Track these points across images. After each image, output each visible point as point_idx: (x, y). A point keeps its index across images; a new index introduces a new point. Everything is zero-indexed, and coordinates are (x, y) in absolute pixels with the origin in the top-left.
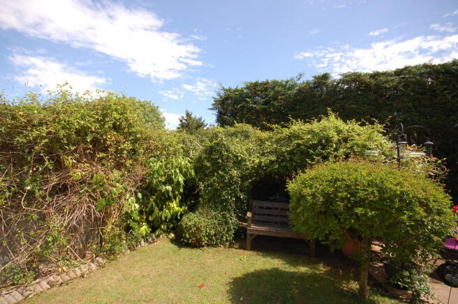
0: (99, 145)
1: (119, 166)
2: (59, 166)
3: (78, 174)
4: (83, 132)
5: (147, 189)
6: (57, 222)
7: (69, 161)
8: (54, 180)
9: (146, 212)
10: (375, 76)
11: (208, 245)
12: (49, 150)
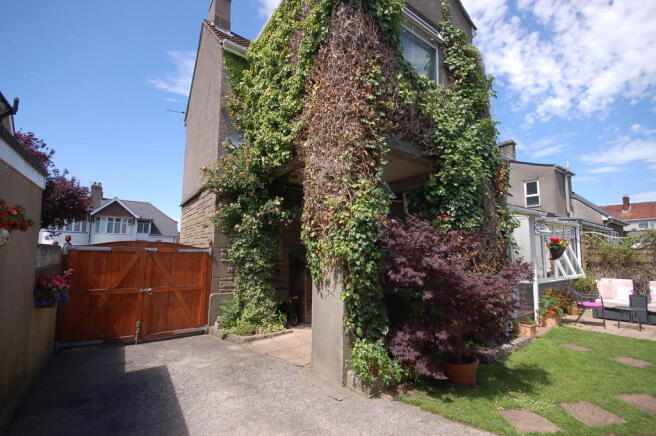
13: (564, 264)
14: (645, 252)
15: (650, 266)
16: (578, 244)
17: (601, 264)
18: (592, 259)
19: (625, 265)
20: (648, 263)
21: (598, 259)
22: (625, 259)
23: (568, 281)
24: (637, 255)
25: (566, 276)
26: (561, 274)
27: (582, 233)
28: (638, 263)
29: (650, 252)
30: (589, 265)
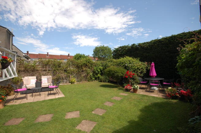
0: (86, 65)
1: (89, 68)
2: (82, 68)
3: (84, 69)
4: (84, 64)
5: (94, 72)
6: (82, 75)
7: (83, 68)
8: (82, 70)
9: (94, 76)
10: (139, 45)
11: (103, 82)
12: (81, 66)
13: (8, 71)
14: (39, 66)
15: (41, 71)
16: (15, 63)
17: (24, 71)
18: (20, 69)
19: (33, 71)
20: (40, 70)
21: (23, 69)
22: (33, 69)
23: (10, 79)
24: (37, 67)
25: (9, 77)
26: (6, 76)
27: (17, 58)
28: (37, 70)
29: (41, 66)
30: (19, 72)
